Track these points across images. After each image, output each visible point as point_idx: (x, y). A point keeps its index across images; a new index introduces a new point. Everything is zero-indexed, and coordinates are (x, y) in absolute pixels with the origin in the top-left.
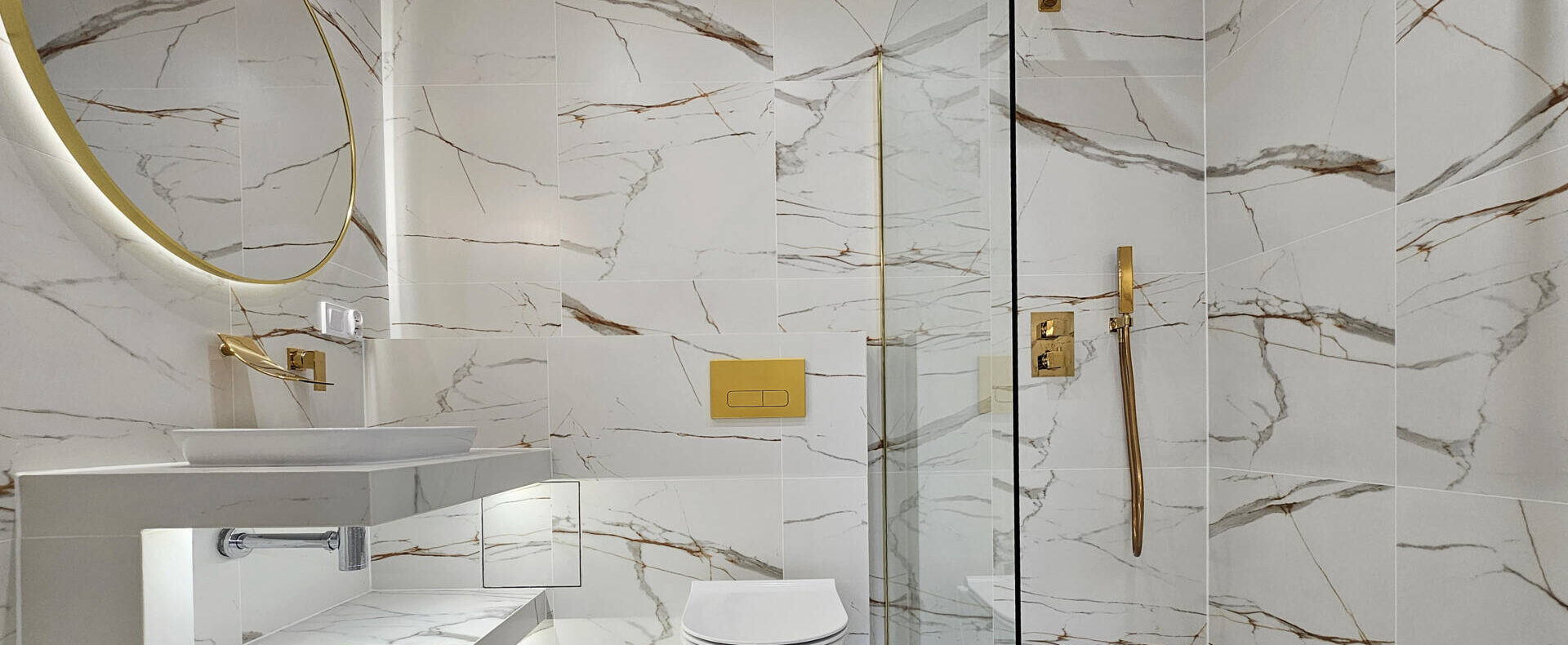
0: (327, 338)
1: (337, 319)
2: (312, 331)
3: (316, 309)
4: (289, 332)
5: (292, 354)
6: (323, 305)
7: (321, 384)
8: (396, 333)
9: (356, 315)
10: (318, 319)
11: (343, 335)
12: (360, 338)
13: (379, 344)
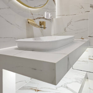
0: (46, 19)
1: (47, 15)
3: (44, 13)
4: (40, 18)
5: (40, 22)
6: (45, 13)
7: (45, 28)
8: (57, 17)
9: (51, 14)
10: (44, 16)
11: (48, 18)
12: (51, 19)
13: (54, 19)
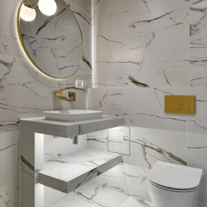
0: (77, 89)
1: (80, 84)
2: (74, 87)
3: (75, 82)
4: (69, 88)
5: (69, 93)
8: (94, 86)
9: (84, 83)
10: (75, 85)
11: (81, 88)
12: (85, 88)
